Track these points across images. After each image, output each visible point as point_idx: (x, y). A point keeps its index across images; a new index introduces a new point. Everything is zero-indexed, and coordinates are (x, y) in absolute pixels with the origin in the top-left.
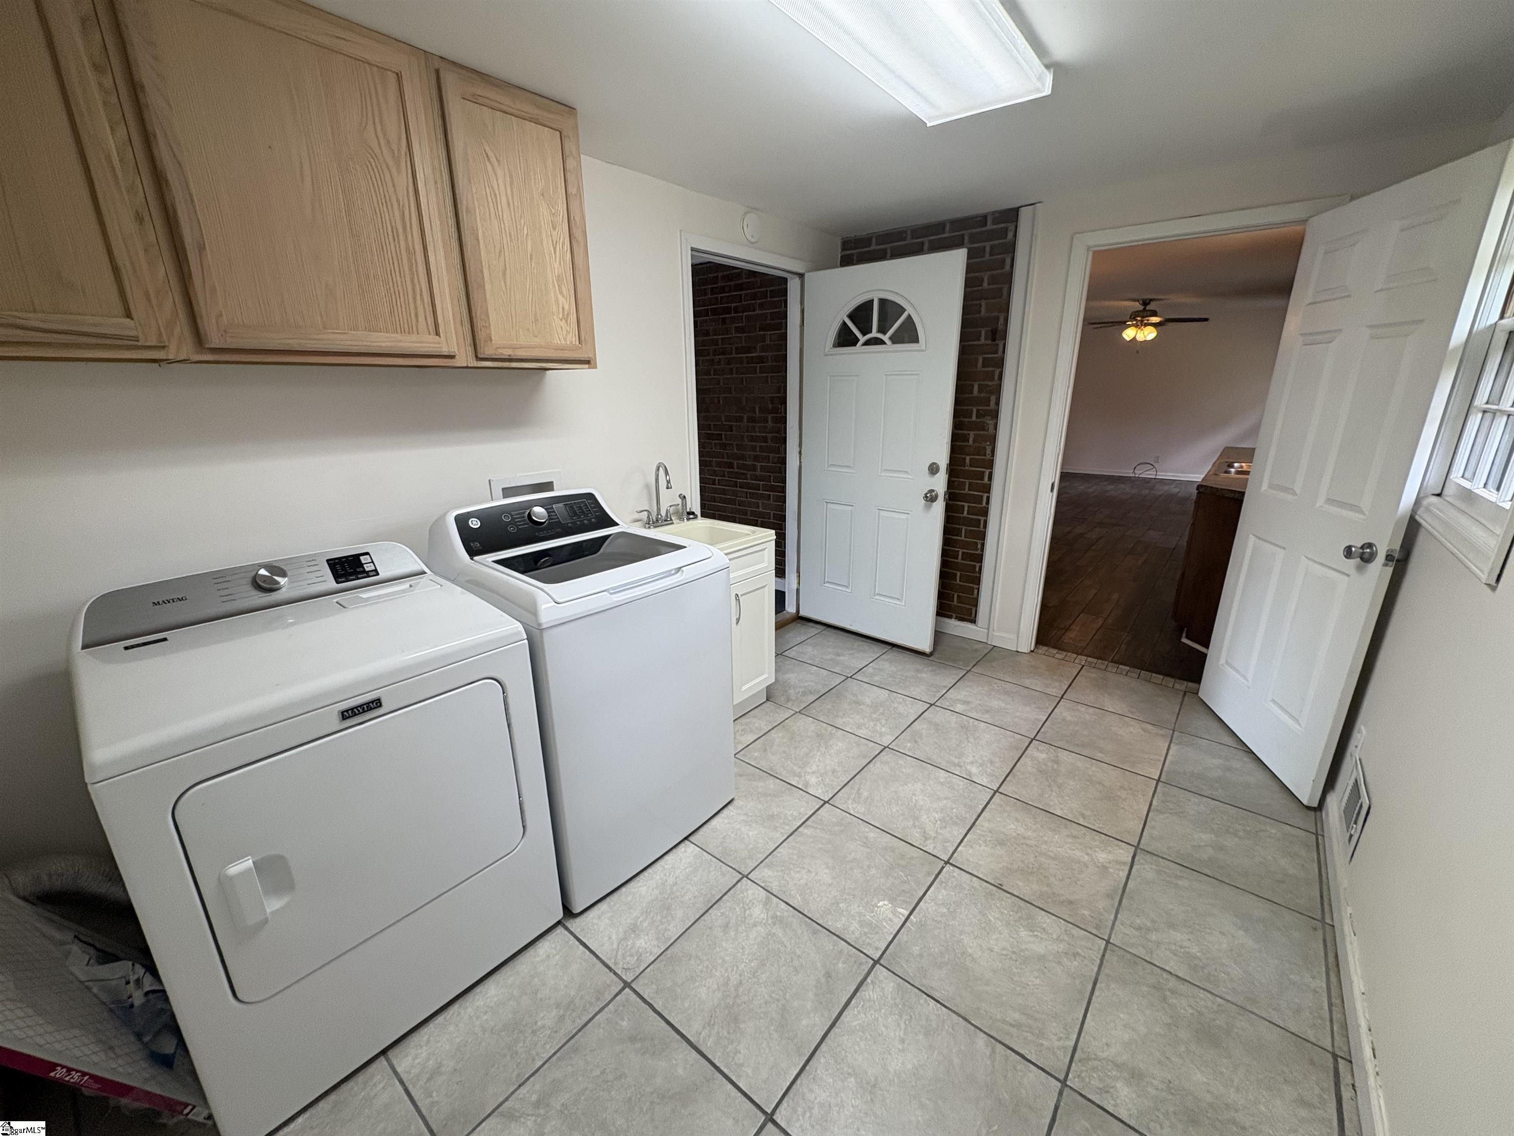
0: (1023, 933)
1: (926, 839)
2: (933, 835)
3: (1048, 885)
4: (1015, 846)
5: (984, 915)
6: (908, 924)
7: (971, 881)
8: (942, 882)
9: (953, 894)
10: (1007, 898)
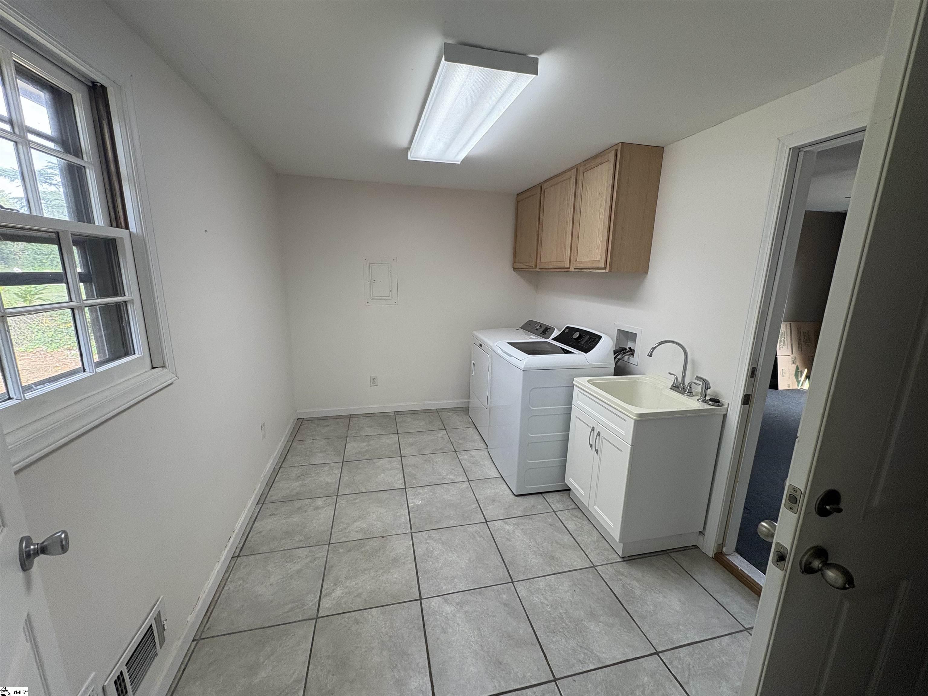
0: (365, 526)
1: (429, 537)
2: (428, 541)
3: (362, 552)
4: (387, 564)
5: (383, 522)
6: (406, 503)
7: (396, 532)
8: (407, 523)
9: (399, 522)
10: (378, 534)
